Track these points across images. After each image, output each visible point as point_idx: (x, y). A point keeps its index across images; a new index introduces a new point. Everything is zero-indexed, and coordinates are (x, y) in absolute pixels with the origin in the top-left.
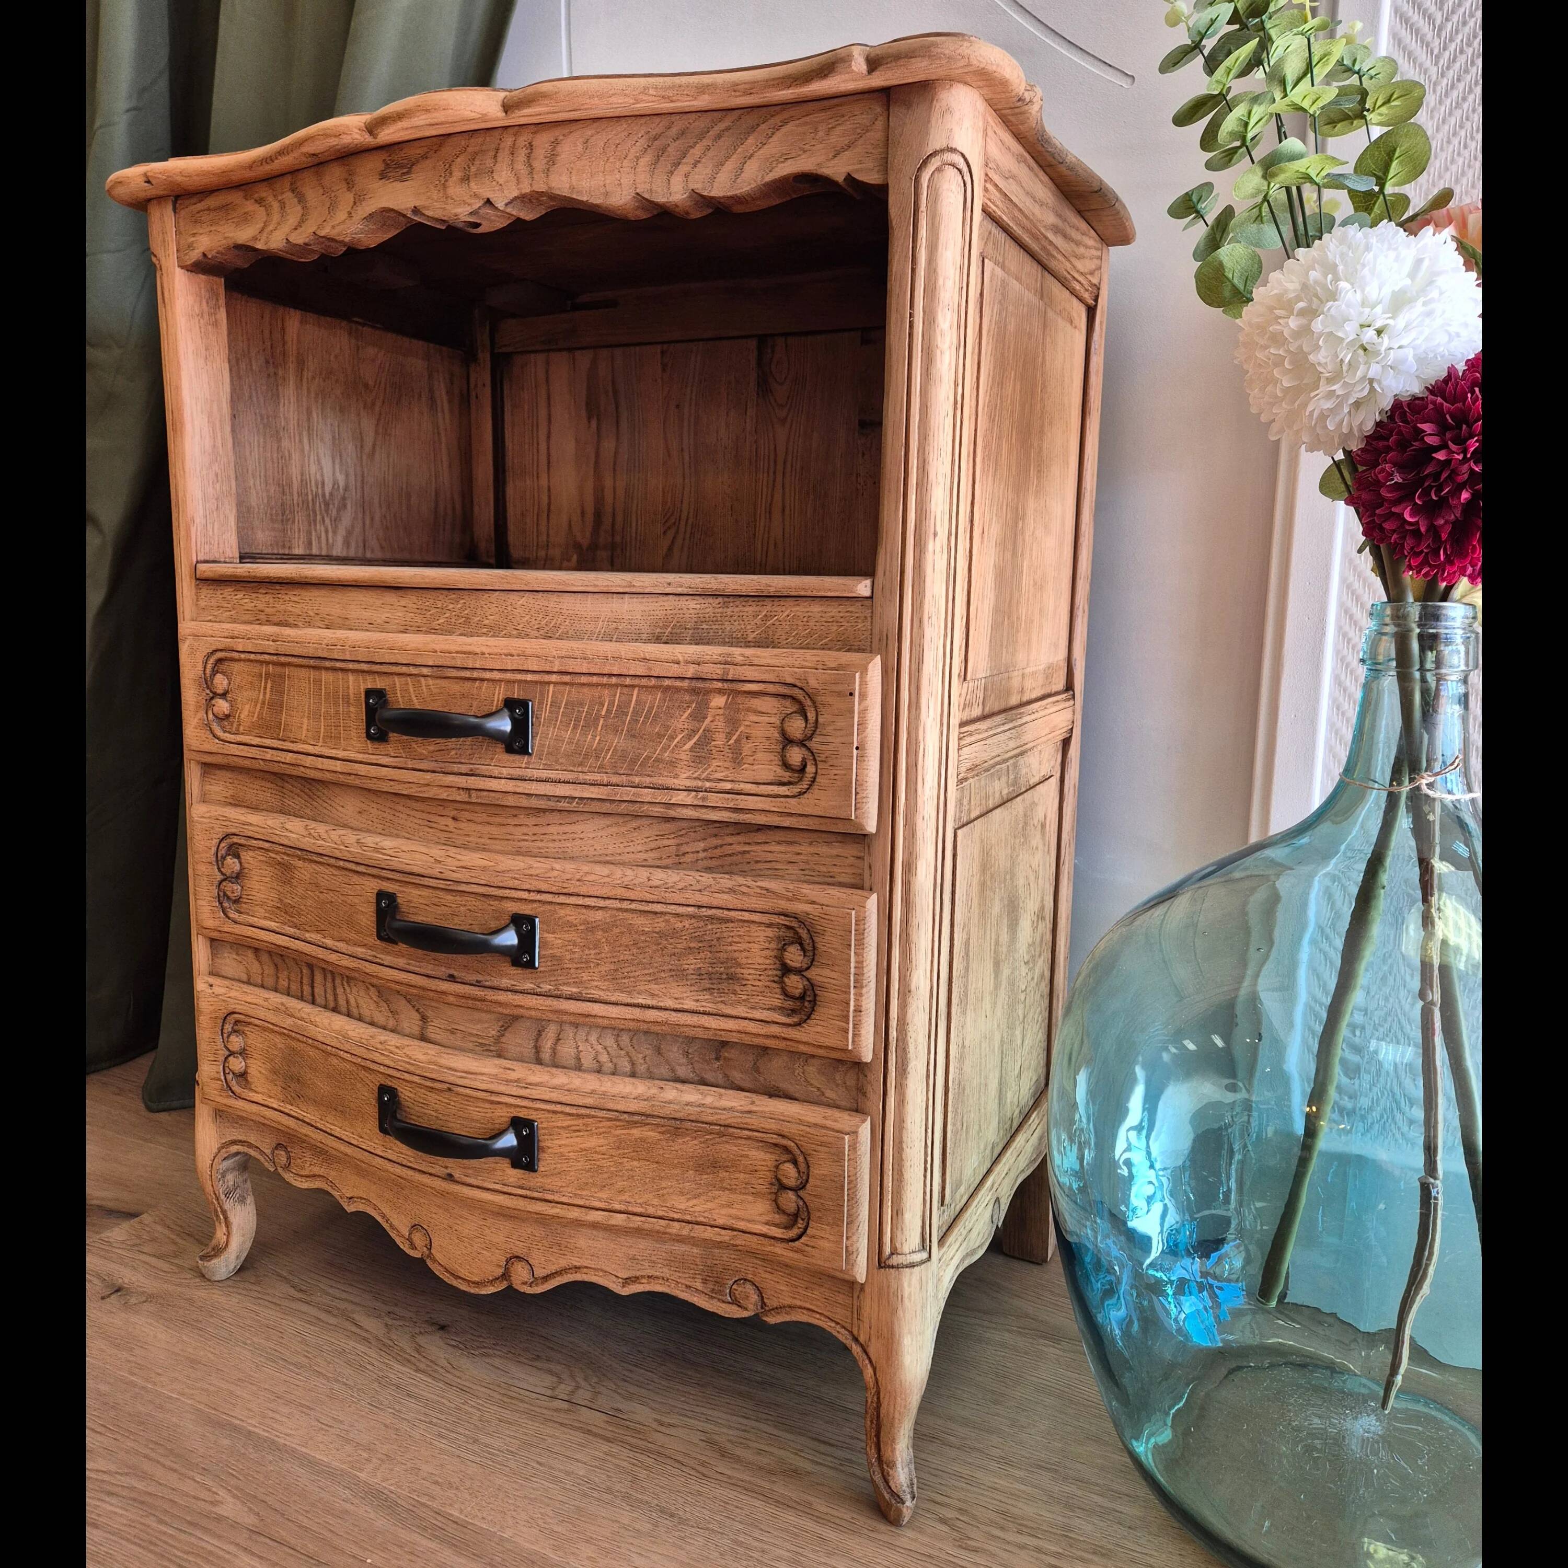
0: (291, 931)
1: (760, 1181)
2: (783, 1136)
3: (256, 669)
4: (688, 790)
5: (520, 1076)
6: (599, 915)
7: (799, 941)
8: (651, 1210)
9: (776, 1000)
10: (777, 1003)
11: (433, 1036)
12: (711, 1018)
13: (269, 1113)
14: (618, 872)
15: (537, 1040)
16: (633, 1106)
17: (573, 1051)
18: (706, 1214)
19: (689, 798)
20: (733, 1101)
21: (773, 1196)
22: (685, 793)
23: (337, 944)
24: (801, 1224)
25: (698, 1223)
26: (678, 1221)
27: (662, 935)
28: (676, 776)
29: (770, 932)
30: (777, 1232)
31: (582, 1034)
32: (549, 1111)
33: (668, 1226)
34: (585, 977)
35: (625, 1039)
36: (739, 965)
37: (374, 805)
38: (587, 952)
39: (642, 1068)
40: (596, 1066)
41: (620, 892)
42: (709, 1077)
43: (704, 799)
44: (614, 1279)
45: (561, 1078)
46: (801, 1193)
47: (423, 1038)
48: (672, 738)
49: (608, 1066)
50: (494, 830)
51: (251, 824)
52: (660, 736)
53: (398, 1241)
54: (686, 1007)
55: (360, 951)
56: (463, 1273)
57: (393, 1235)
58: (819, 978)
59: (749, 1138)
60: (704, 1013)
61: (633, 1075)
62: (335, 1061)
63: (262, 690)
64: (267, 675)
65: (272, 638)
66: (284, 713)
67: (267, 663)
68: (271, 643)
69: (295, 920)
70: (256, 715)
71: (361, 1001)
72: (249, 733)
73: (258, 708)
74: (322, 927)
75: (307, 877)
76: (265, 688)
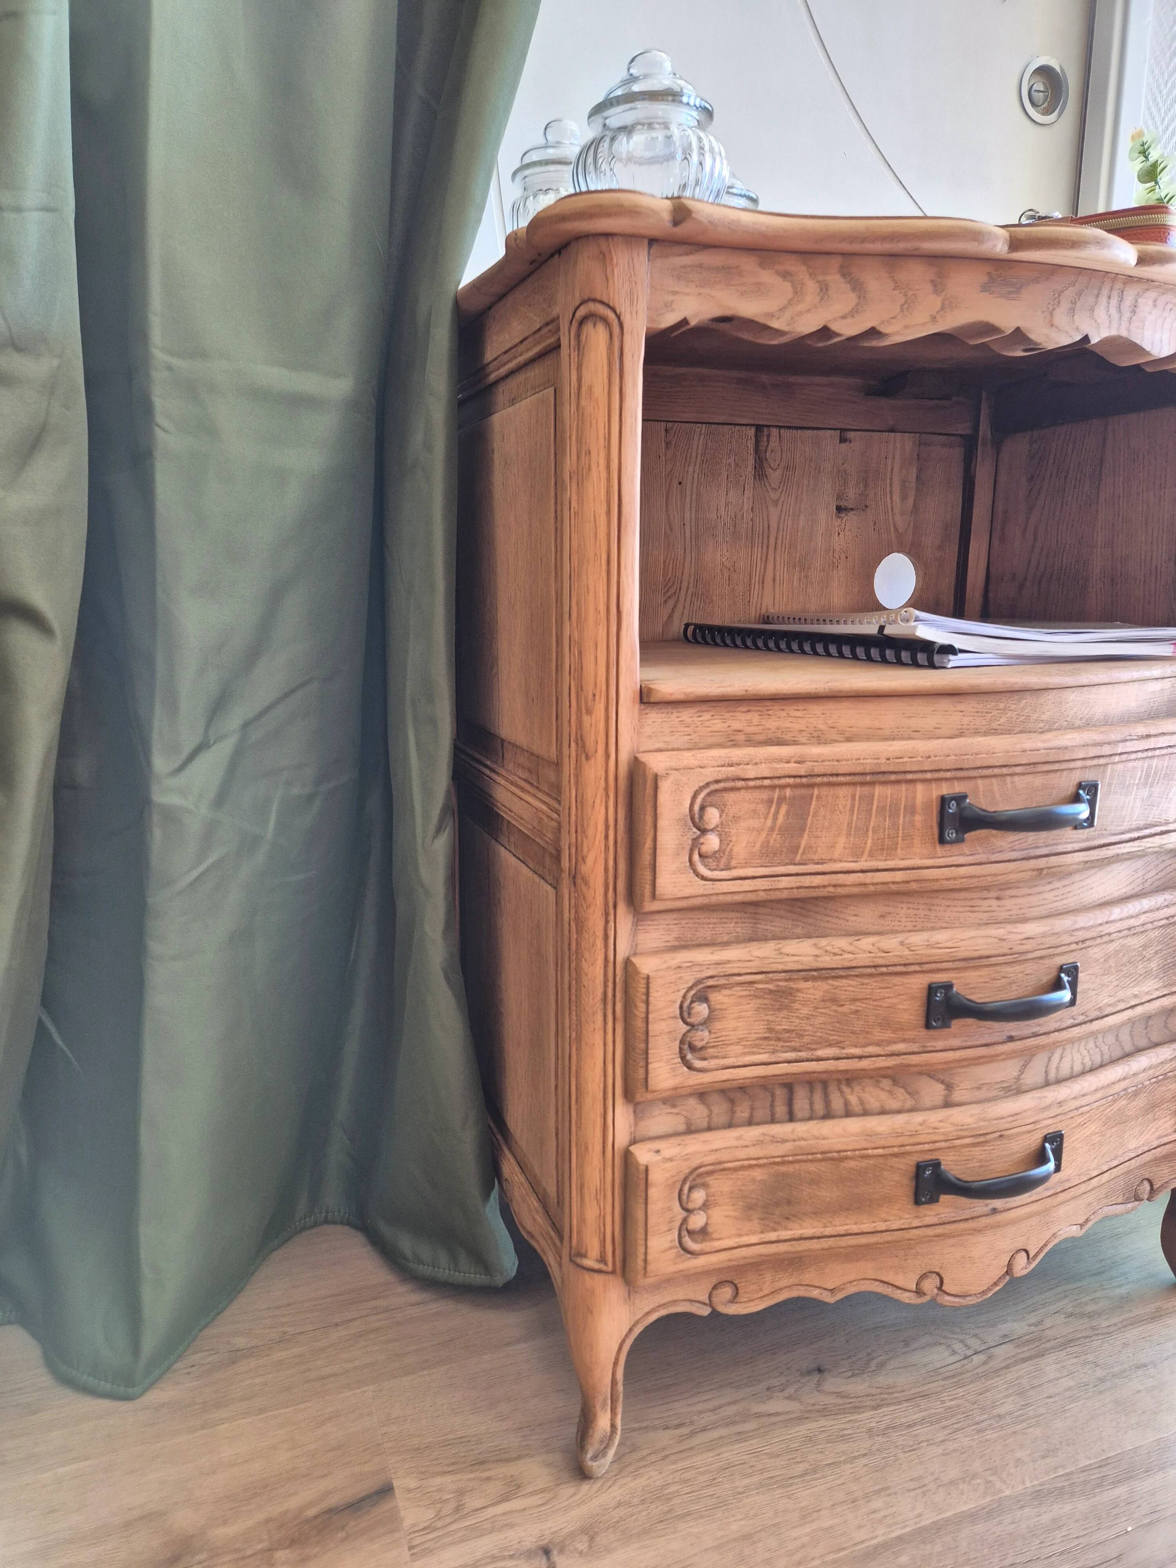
0: (790, 1055)
3: (764, 795)
5: (1051, 1099)
6: (1113, 946)
8: (1121, 1160)
11: (959, 1099)
15: (1047, 1066)
16: (1121, 1086)
17: (1069, 1065)
18: (1146, 1144)
25: (1143, 1153)
31: (1076, 1047)
34: (1100, 999)
35: (1100, 1039)
37: (904, 905)
39: (1107, 1057)
40: (1081, 1068)
42: (1141, 1044)
47: (947, 1104)
51: (729, 962)
55: (898, 1047)
56: (972, 1290)
57: (895, 1295)
61: (1102, 1065)
62: (853, 1163)
63: (771, 816)
64: (781, 799)
65: (794, 760)
66: (806, 836)
67: (783, 787)
68: (796, 765)
69: (793, 1044)
70: (758, 845)
71: (866, 1097)
72: (746, 865)
73: (763, 835)
74: (842, 1039)
75: (819, 994)
76: (777, 813)
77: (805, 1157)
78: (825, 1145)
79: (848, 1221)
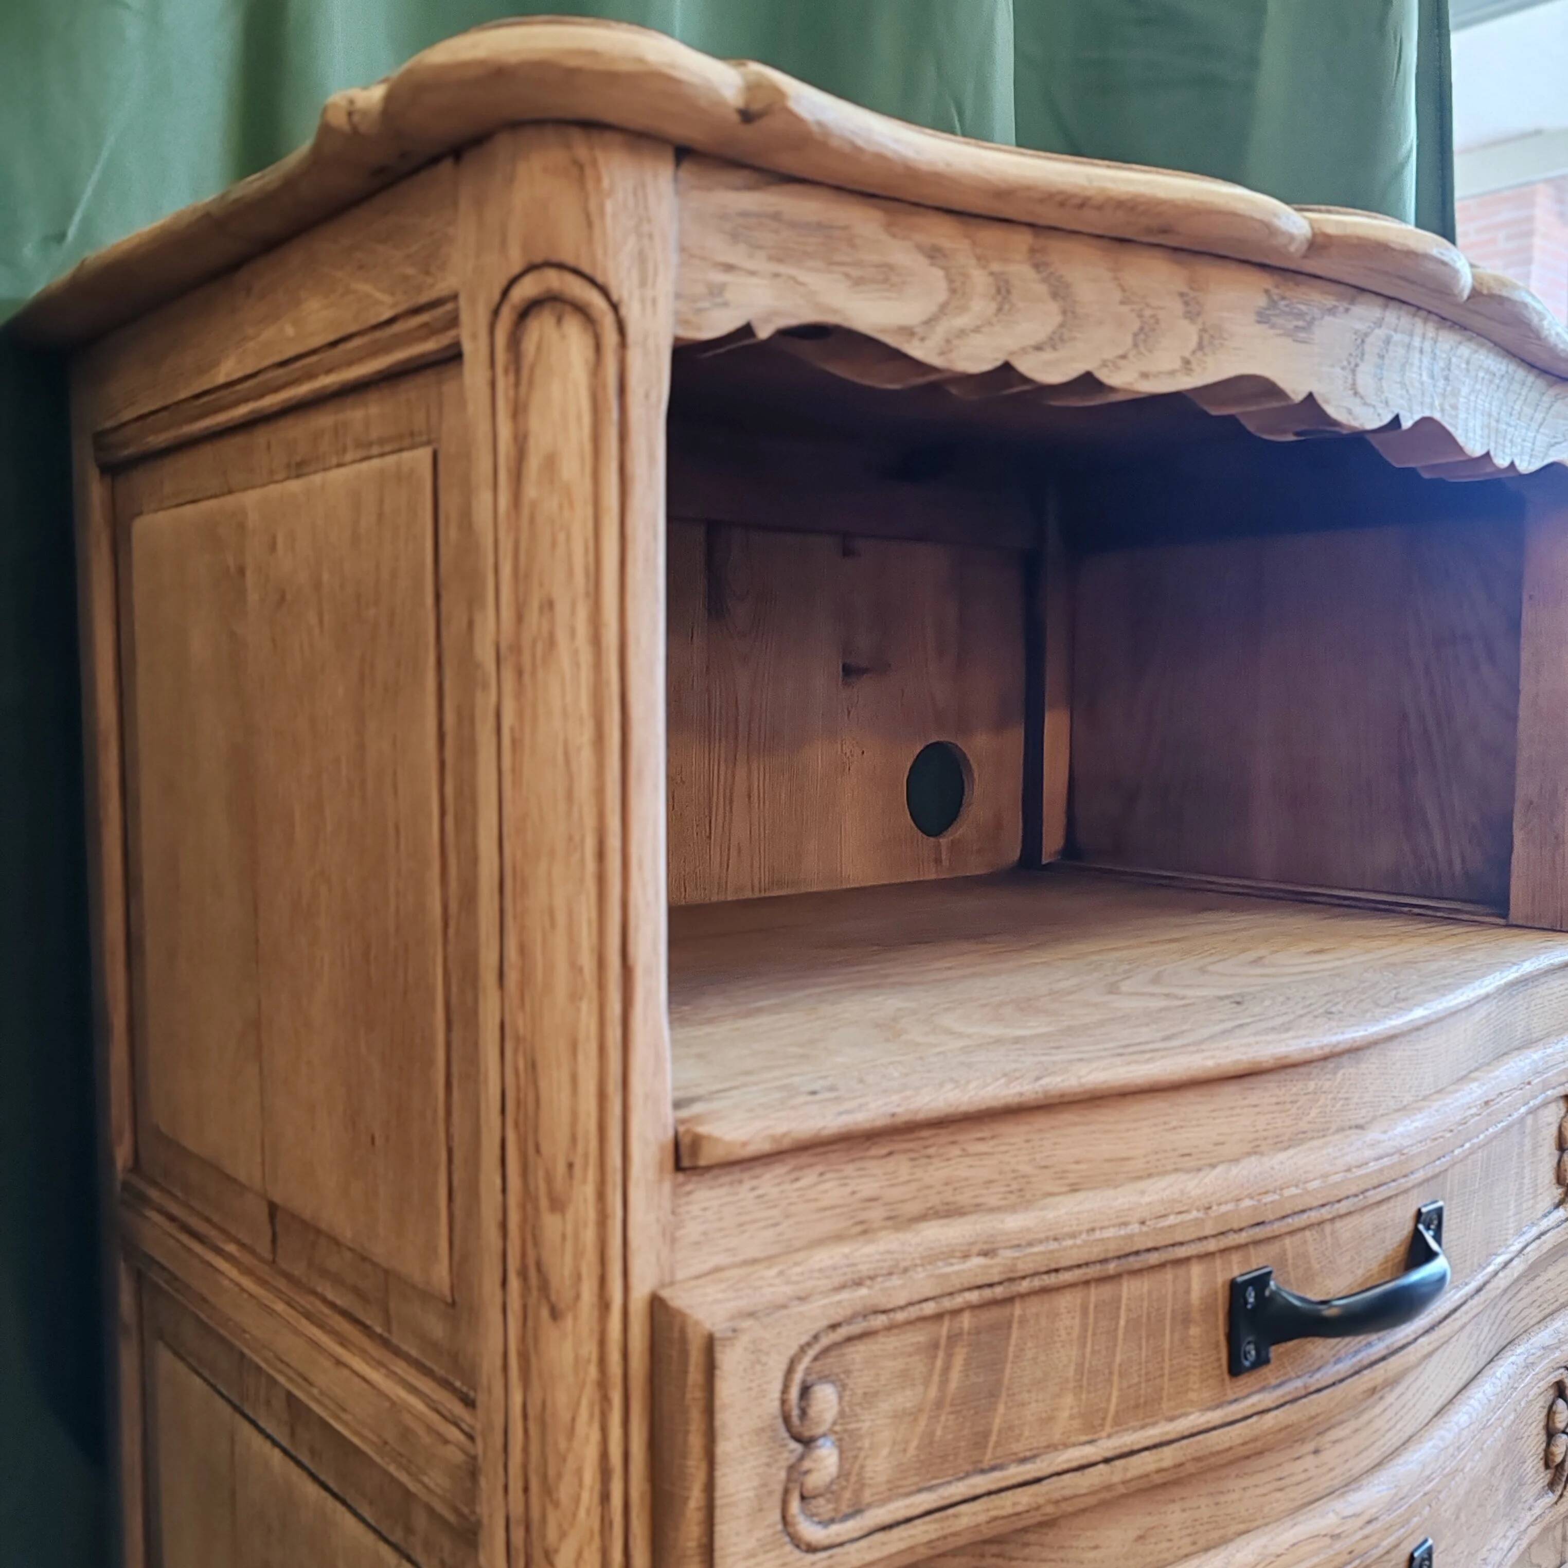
3: (923, 1336)
63: (936, 1378)
64: (953, 1338)
65: (975, 1249)
66: (1001, 1408)
67: (956, 1313)
68: (981, 1260)
70: (913, 1446)
72: (893, 1492)
73: (923, 1422)
76: (946, 1369)
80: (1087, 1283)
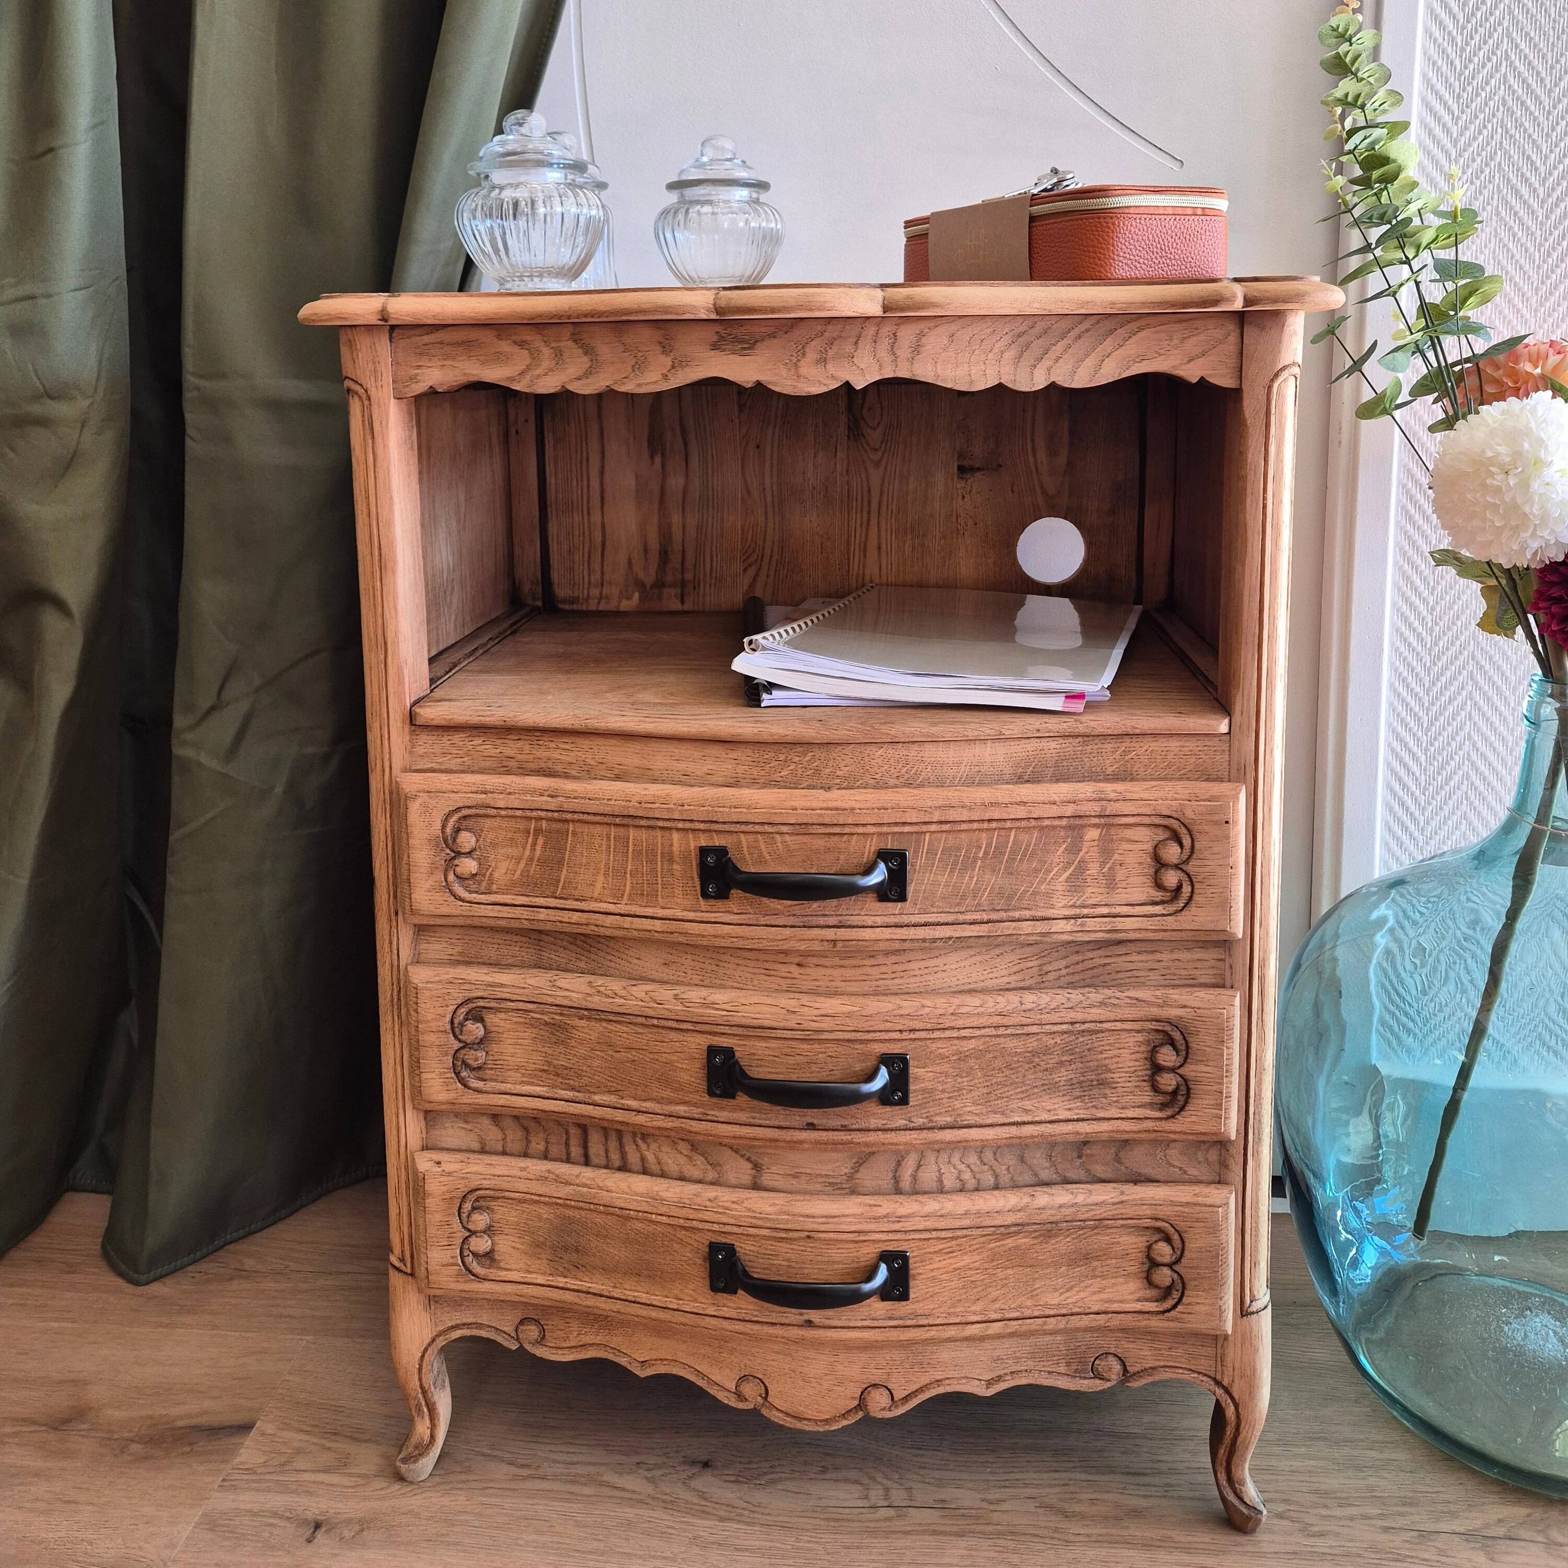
0: (569, 1094)
1: (1132, 1263)
2: (1157, 1219)
3: (522, 825)
4: (1066, 918)
5: (889, 1210)
6: (972, 1044)
7: (1172, 1043)
8: (1028, 1313)
9: (1147, 1096)
10: (1147, 1099)
11: (770, 1183)
12: (1085, 1123)
13: (532, 1290)
14: (990, 1001)
15: (896, 1171)
16: (1010, 1219)
17: (934, 1175)
18: (1079, 1304)
19: (1068, 926)
20: (1104, 1194)
21: (1144, 1275)
22: (1064, 922)
23: (644, 1104)
24: (1176, 1295)
25: (1072, 1315)
26: (1054, 1316)
27: (1035, 1053)
28: (1052, 907)
29: (1140, 1037)
30: (1152, 1306)
31: (944, 1156)
32: (920, 1239)
33: (1045, 1323)
34: (958, 1104)
35: (988, 1155)
36: (1110, 1071)
37: (689, 957)
38: (960, 1080)
39: (1005, 1179)
40: (958, 1185)
41: (997, 1020)
42: (1072, 1175)
43: (1082, 925)
44: (977, 1383)
45: (932, 1205)
46: (1176, 1267)
47: (756, 1186)
48: (1048, 871)
49: (971, 1183)
50: (848, 973)
51: (501, 986)
52: (1037, 871)
53: (722, 1396)
54: (1061, 1117)
55: (681, 1109)
56: (810, 1414)
57: (713, 1391)
58: (1193, 1074)
59: (1123, 1226)
60: (1078, 1120)
61: (996, 1187)
62: (638, 1225)
63: (529, 847)
64: (538, 831)
65: (547, 793)
66: (564, 871)
67: (539, 819)
68: (550, 799)
69: (572, 1082)
70: (518, 873)
71: (664, 1157)
72: (507, 891)
73: (522, 865)
74: (619, 1087)
75: (594, 1036)
76: (534, 844)
77: (586, 1206)
78: (605, 1197)
79: (639, 1288)
80: (609, 824)
